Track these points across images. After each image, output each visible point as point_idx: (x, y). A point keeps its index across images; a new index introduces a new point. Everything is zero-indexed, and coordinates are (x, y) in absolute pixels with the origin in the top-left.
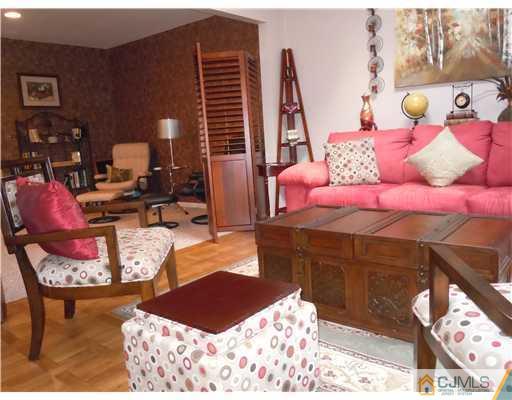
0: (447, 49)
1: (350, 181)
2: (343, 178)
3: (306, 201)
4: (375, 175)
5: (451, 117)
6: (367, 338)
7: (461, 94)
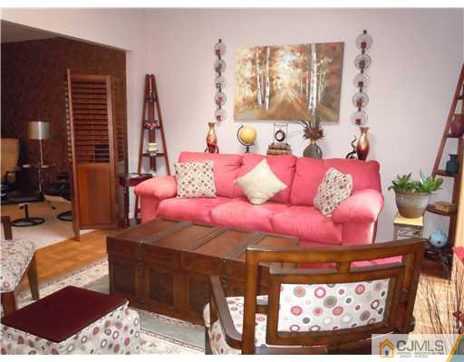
0: (272, 95)
1: (193, 195)
2: (187, 192)
3: (156, 210)
4: (213, 191)
5: (272, 148)
6: (187, 328)
7: (280, 131)
